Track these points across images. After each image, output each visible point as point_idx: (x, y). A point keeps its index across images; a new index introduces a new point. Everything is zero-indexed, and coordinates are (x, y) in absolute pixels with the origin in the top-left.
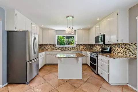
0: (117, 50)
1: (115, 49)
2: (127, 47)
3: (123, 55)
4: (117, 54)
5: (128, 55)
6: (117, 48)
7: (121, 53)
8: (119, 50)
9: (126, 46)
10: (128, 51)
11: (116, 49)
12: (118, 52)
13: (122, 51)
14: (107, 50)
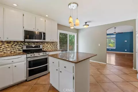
0: (47, 47)
1: (45, 46)
2: (54, 44)
3: (51, 49)
4: (46, 49)
5: (54, 48)
7: (49, 49)
8: (48, 46)
10: (54, 46)
13: (50, 47)
14: (40, 47)
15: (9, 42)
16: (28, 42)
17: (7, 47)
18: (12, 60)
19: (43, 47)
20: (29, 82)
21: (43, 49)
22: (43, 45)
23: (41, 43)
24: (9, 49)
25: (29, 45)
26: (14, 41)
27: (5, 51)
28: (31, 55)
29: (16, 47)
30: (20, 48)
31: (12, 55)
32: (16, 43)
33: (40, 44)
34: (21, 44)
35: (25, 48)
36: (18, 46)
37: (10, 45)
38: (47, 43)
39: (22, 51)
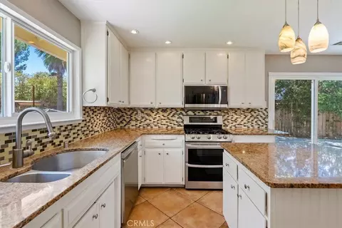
0: (235, 121)
1: (230, 118)
2: (255, 115)
3: (246, 127)
4: (233, 128)
5: (256, 127)
6: (235, 116)
7: (242, 126)
8: (239, 120)
9: (253, 113)
10: (256, 120)
11: (233, 119)
12: (238, 123)
13: (245, 121)
14: (216, 121)
15: (164, 110)
16: (194, 110)
17: (162, 117)
18: (163, 142)
19: (226, 122)
20: (189, 193)
21: (226, 126)
22: (226, 117)
23: (219, 113)
24: (164, 122)
25: (195, 115)
26: (172, 108)
27: (160, 125)
28: (193, 138)
29: (174, 118)
30: (180, 120)
31: (169, 132)
32: (174, 112)
33: (218, 115)
34: (181, 113)
35: (187, 122)
36: (177, 116)
37: (166, 115)
38: (235, 110)
39: (183, 128)
